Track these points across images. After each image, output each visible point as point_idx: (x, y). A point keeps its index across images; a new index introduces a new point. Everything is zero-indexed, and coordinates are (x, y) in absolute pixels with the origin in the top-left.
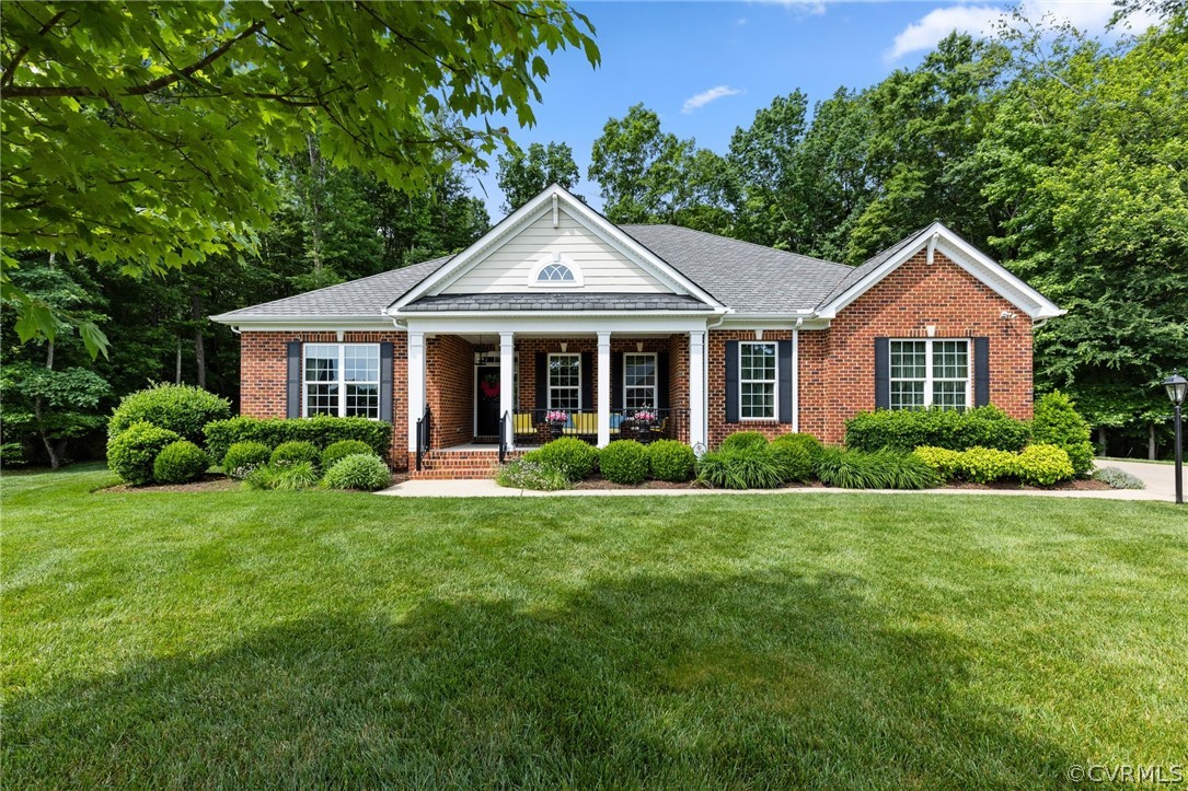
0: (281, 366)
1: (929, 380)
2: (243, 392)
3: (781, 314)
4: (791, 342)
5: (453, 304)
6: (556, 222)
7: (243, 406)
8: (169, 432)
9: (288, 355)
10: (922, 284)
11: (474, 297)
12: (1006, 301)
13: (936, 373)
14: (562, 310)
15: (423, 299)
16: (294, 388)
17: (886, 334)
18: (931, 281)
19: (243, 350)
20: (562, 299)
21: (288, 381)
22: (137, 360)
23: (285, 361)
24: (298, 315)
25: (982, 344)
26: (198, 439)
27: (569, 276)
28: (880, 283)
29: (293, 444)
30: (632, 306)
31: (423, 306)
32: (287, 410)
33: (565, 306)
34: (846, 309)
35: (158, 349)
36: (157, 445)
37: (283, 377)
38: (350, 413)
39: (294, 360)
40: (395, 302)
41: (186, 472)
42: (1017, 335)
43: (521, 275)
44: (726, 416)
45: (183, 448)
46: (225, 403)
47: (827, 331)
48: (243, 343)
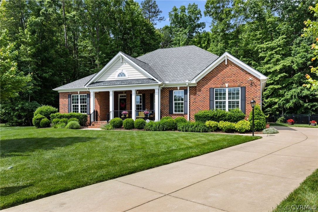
0: (67, 100)
1: (227, 101)
2: (60, 107)
3: (183, 82)
4: (187, 90)
5: (98, 84)
6: (121, 61)
7: (60, 110)
8: (43, 116)
9: (68, 98)
10: (224, 71)
11: (103, 82)
12: (252, 75)
13: (229, 98)
14: (121, 85)
15: (93, 83)
16: (70, 105)
17: (213, 87)
18: (227, 70)
19: (60, 97)
20: (122, 82)
21: (68, 104)
22: (49, 98)
23: (68, 99)
24: (70, 88)
25: (244, 89)
26: (49, 118)
27: (125, 75)
28: (211, 71)
29: (64, 119)
30: (138, 83)
31: (92, 85)
32: (68, 111)
33: (122, 84)
34: (201, 80)
35: (54, 95)
36: (41, 119)
37: (67, 103)
38: (81, 112)
39: (70, 99)
40: (86, 85)
41: (45, 125)
42: (255, 85)
43: (114, 76)
44: (169, 112)
45: (46, 120)
46: (57, 110)
47: (196, 87)
48: (60, 95)
